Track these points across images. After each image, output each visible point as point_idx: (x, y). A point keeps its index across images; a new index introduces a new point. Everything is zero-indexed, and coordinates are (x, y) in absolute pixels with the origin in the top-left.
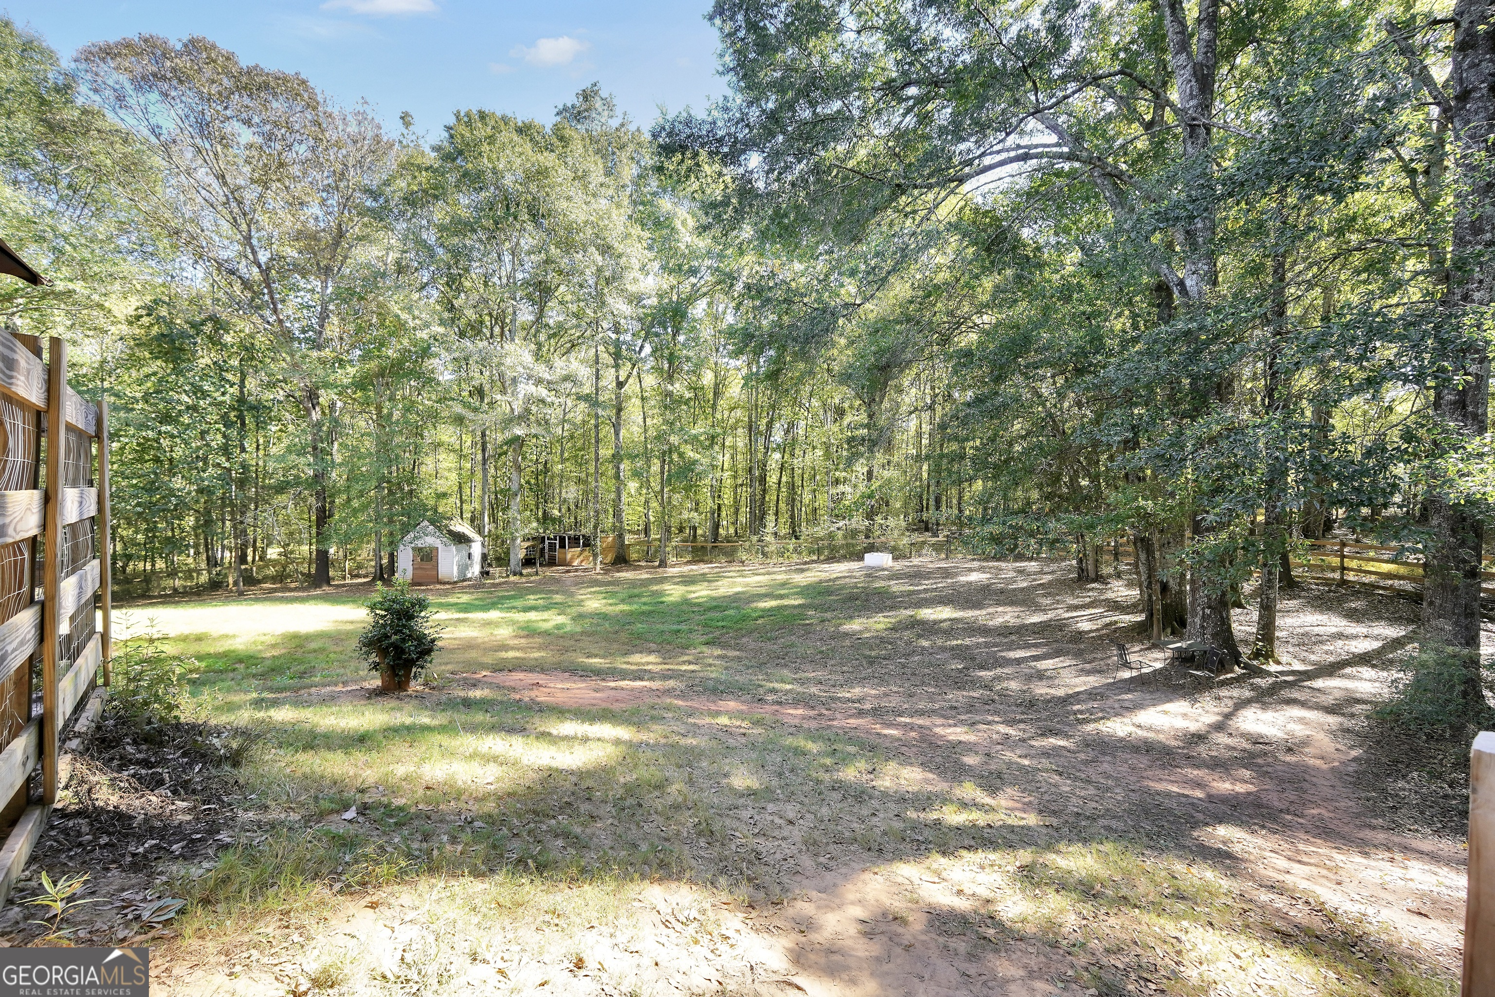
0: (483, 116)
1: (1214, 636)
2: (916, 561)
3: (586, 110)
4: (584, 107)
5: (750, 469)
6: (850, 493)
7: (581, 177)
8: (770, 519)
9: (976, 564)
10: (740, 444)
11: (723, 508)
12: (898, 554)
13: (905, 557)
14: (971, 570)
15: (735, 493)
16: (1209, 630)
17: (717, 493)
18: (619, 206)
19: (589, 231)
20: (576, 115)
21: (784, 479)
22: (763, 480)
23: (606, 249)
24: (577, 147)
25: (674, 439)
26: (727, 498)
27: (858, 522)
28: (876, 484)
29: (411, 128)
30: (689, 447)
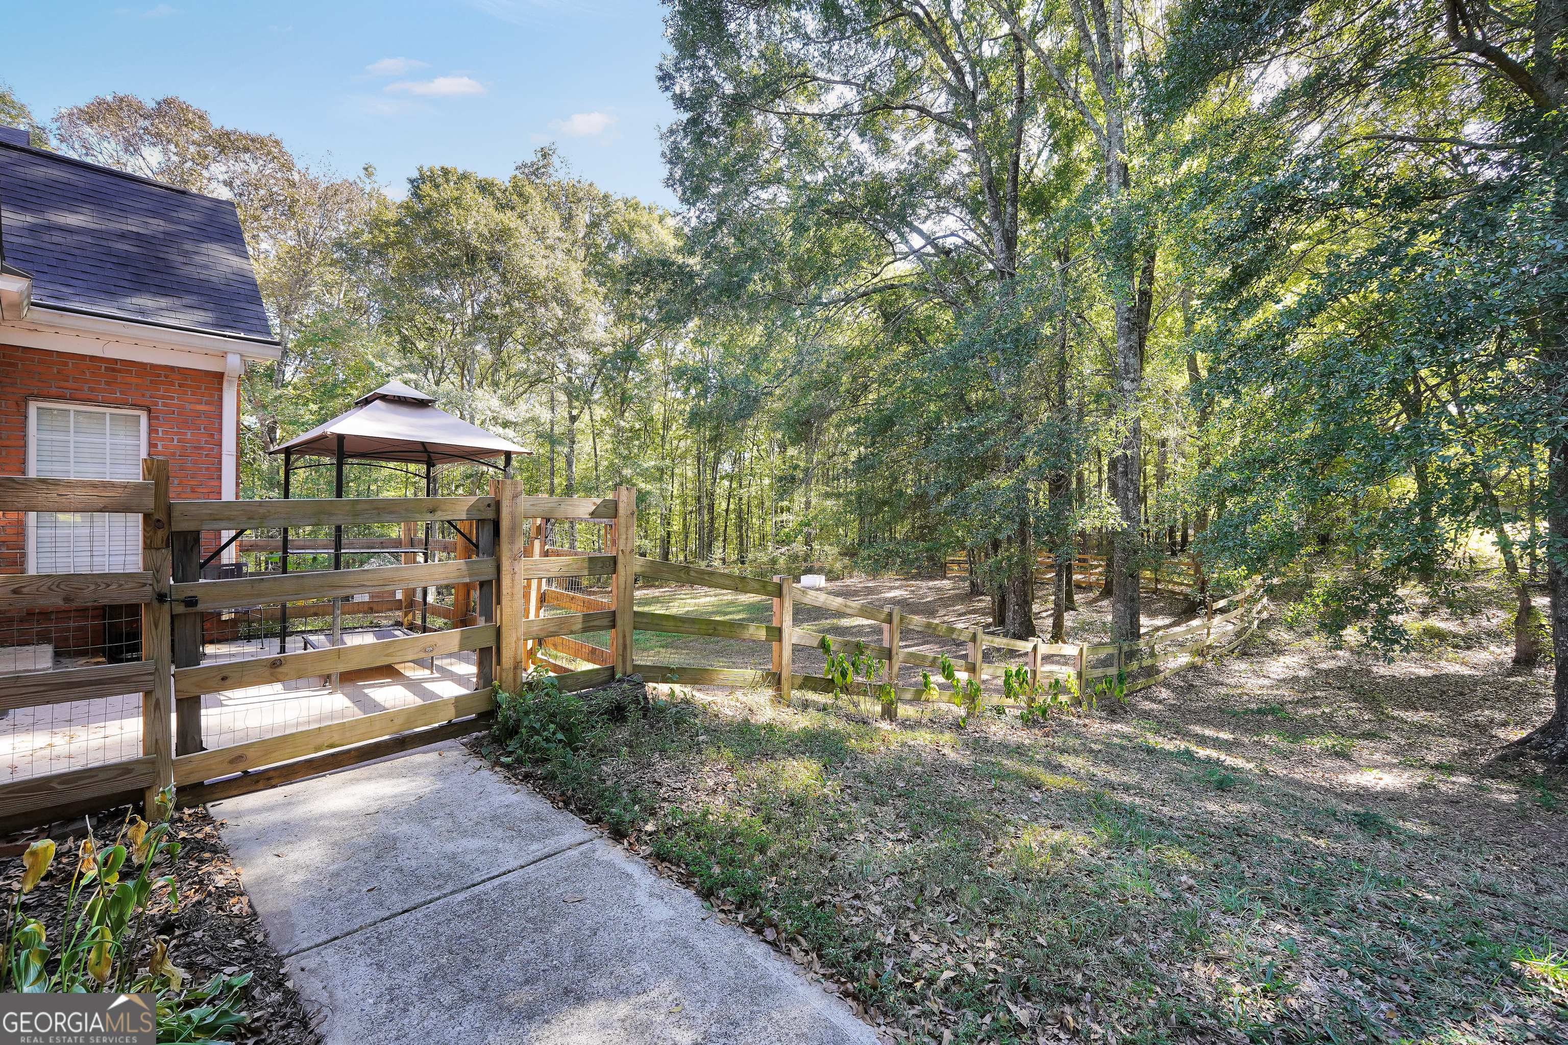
0: (446, 172)
1: (1021, 624)
2: (848, 581)
3: (544, 166)
4: (541, 164)
5: (699, 497)
6: (791, 520)
7: (541, 235)
8: (719, 544)
9: (898, 584)
10: (690, 474)
11: (672, 536)
12: (831, 576)
13: (837, 579)
14: (891, 588)
15: (685, 519)
16: (1017, 621)
17: (666, 521)
18: (575, 259)
19: (550, 286)
20: (535, 171)
21: (732, 507)
22: (711, 507)
23: (565, 303)
24: (537, 204)
25: (627, 472)
26: (677, 526)
27: (799, 547)
28: (812, 513)
29: (373, 178)
30: (641, 479)
